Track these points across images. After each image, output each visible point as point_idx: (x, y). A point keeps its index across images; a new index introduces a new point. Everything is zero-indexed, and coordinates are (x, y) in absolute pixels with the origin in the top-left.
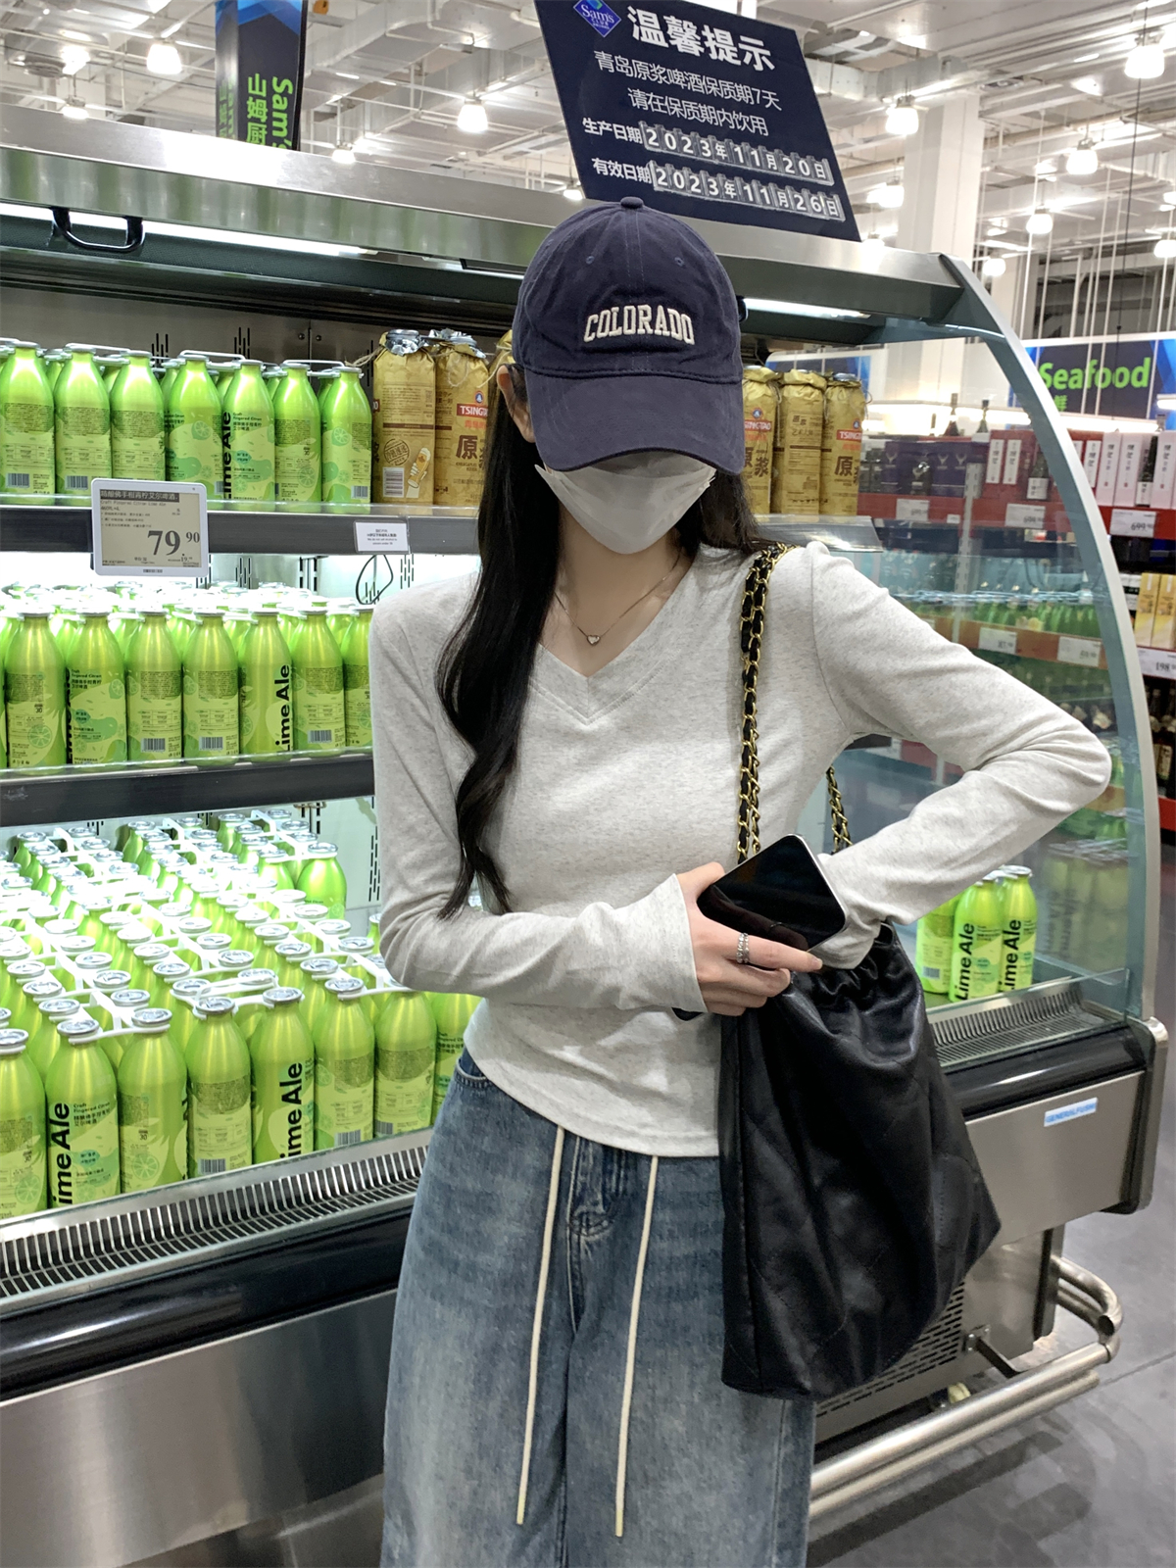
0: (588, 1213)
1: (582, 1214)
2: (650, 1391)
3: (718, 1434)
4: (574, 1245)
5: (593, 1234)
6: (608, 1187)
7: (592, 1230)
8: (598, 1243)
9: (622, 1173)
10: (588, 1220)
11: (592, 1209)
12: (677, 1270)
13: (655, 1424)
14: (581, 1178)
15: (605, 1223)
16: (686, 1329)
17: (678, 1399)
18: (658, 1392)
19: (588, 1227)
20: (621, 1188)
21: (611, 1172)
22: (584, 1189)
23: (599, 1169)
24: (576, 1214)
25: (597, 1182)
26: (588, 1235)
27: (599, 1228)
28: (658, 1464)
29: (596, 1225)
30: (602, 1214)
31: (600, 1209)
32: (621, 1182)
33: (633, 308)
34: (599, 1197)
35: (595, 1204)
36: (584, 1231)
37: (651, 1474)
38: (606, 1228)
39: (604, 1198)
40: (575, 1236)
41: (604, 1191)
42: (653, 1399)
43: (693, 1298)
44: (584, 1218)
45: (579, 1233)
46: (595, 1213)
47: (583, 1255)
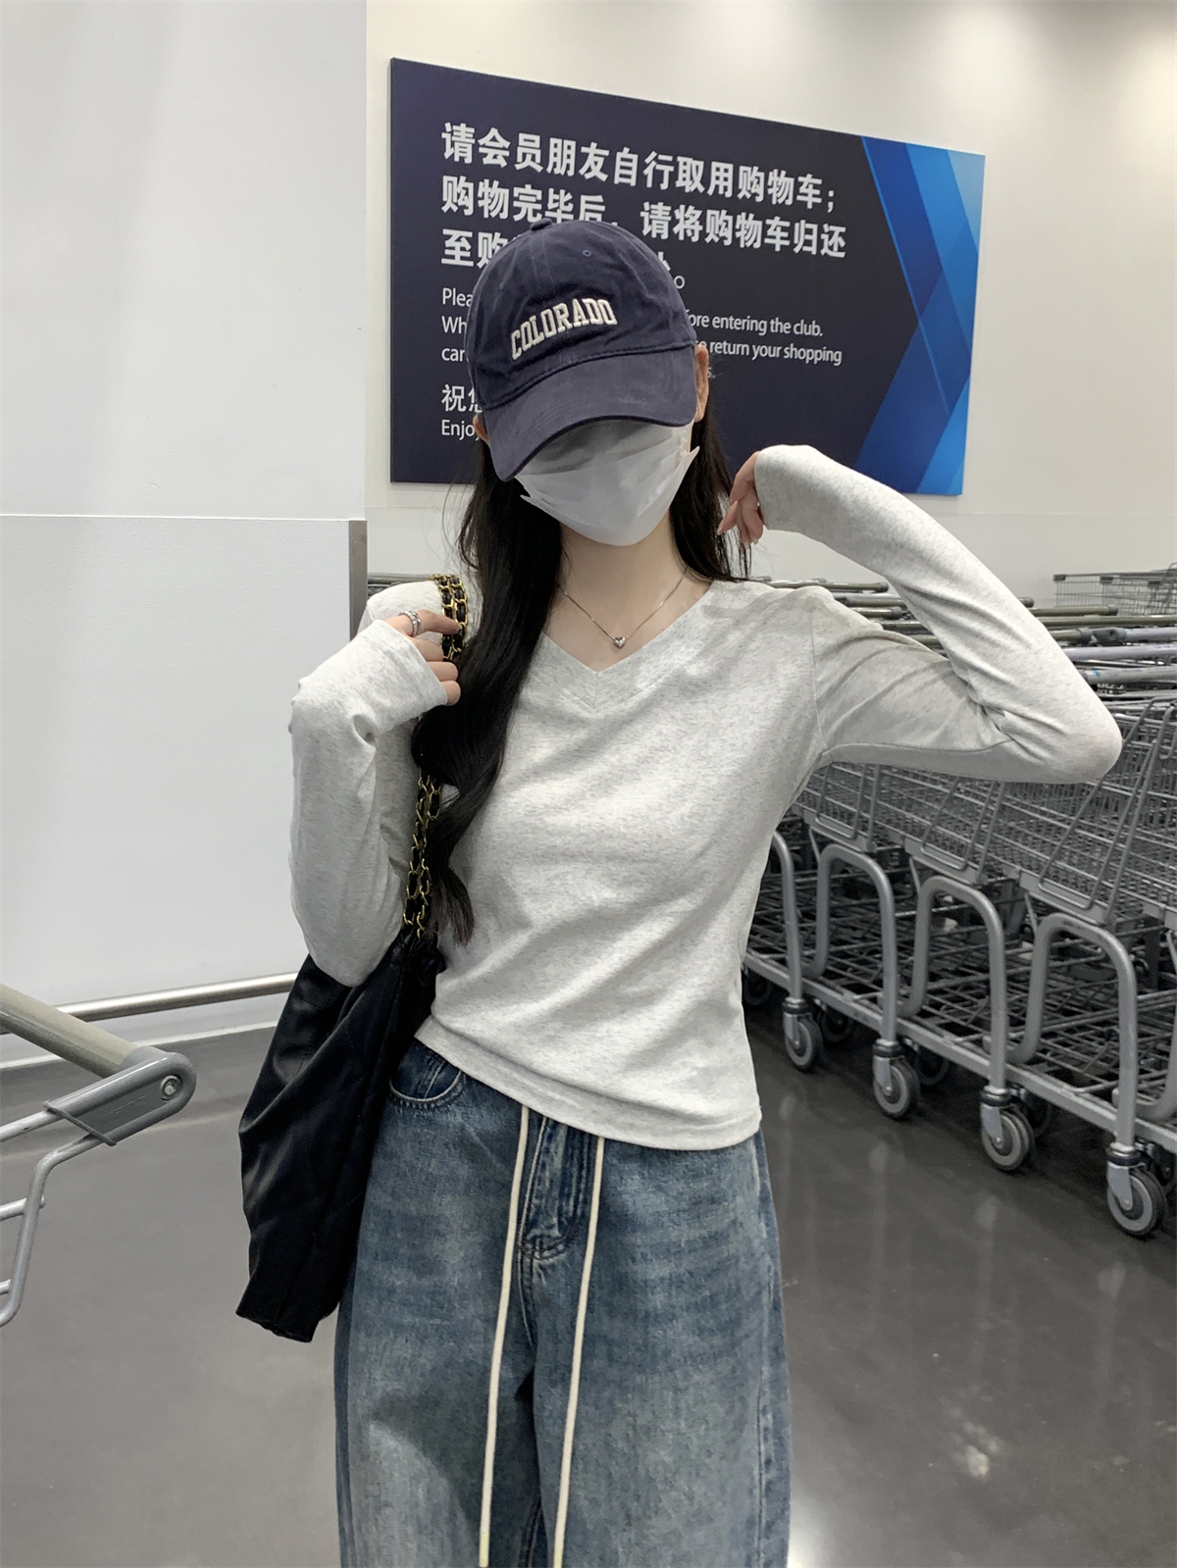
0: (541, 1236)
1: (534, 1238)
2: (630, 1419)
4: (526, 1269)
5: (547, 1258)
6: (565, 1209)
7: (546, 1253)
8: (553, 1267)
9: (581, 1197)
10: (541, 1243)
11: (546, 1232)
12: (653, 1294)
14: (535, 1201)
15: (561, 1247)
16: (667, 1354)
17: (662, 1427)
18: (640, 1421)
19: (542, 1250)
20: (579, 1212)
21: (569, 1196)
22: (537, 1213)
23: (556, 1193)
24: (529, 1237)
25: (552, 1208)
26: (542, 1258)
27: (554, 1251)
29: (549, 1248)
30: (558, 1238)
31: (556, 1232)
32: (580, 1206)
33: (549, 311)
34: (555, 1220)
35: (551, 1227)
36: (537, 1254)
38: (559, 1253)
39: (560, 1222)
40: (527, 1260)
41: (560, 1215)
42: (634, 1428)
43: (671, 1320)
44: (538, 1241)
45: (532, 1257)
46: (549, 1236)
47: (535, 1279)
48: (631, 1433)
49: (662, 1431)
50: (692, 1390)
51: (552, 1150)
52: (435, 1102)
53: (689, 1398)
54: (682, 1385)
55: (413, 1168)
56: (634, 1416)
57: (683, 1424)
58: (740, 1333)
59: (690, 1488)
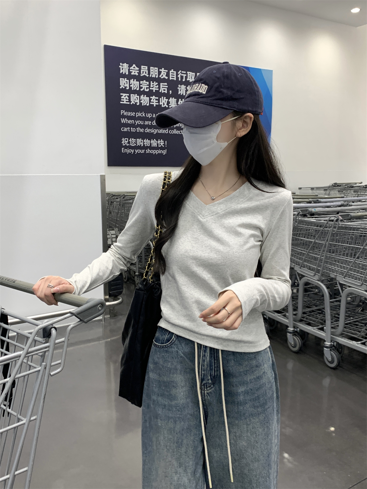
0: (206, 383)
2: (234, 434)
3: (257, 445)
4: (203, 395)
5: (209, 390)
6: (212, 374)
7: (208, 389)
8: (210, 392)
9: (216, 369)
10: (206, 386)
11: (207, 382)
12: (240, 396)
13: (237, 444)
14: (203, 372)
15: (212, 386)
18: (237, 434)
19: (207, 388)
21: (212, 369)
22: (204, 376)
23: (209, 369)
24: (202, 384)
25: (208, 373)
26: (207, 390)
27: (210, 388)
29: (209, 387)
30: (211, 383)
31: (210, 381)
32: (216, 372)
34: (209, 377)
35: (208, 380)
36: (205, 389)
38: (212, 388)
39: (211, 378)
40: (203, 391)
41: (211, 376)
42: (236, 437)
44: (205, 385)
45: (204, 390)
46: (208, 383)
47: (206, 397)
48: (235, 438)
49: (243, 436)
50: (251, 424)
51: (206, 355)
52: (167, 345)
53: (251, 426)
54: (249, 423)
55: (163, 366)
56: (235, 433)
57: (249, 434)
58: (267, 407)
59: (252, 452)
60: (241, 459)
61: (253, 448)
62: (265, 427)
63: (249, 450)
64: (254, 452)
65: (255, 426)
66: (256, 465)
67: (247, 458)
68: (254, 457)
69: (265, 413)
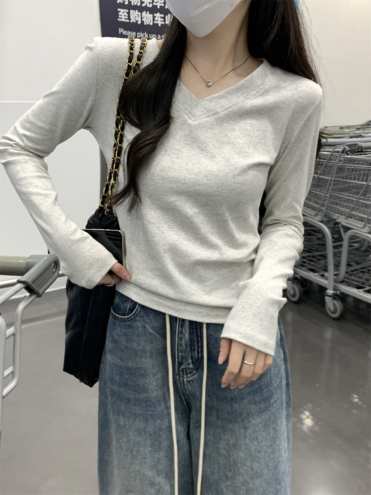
0: (186, 368)
1: (183, 369)
2: (226, 442)
3: (259, 455)
4: (182, 383)
5: (189, 377)
6: (194, 356)
8: (192, 380)
9: (200, 349)
10: (186, 372)
11: (187, 366)
13: (230, 455)
14: (180, 354)
15: (194, 372)
16: (241, 414)
17: (240, 443)
18: (231, 442)
19: (187, 374)
20: (200, 356)
21: (194, 350)
22: (182, 359)
23: (188, 349)
24: (180, 369)
25: (188, 356)
26: (187, 378)
27: (192, 374)
28: (233, 471)
29: (190, 373)
30: (193, 368)
31: (191, 366)
32: (200, 354)
34: (190, 361)
35: (189, 364)
36: (185, 376)
37: (229, 476)
38: (194, 374)
39: (193, 362)
40: (181, 379)
41: (192, 358)
42: (228, 446)
43: (242, 400)
44: (184, 371)
45: (183, 377)
47: (186, 386)
48: (227, 447)
49: (240, 445)
50: (251, 427)
51: (184, 332)
52: (130, 317)
53: (250, 430)
54: (247, 426)
56: (228, 440)
60: (236, 476)
61: (253, 460)
62: (271, 428)
63: (248, 463)
64: (255, 465)
65: (257, 428)
66: (257, 482)
67: (244, 474)
68: (255, 472)
69: (271, 410)
